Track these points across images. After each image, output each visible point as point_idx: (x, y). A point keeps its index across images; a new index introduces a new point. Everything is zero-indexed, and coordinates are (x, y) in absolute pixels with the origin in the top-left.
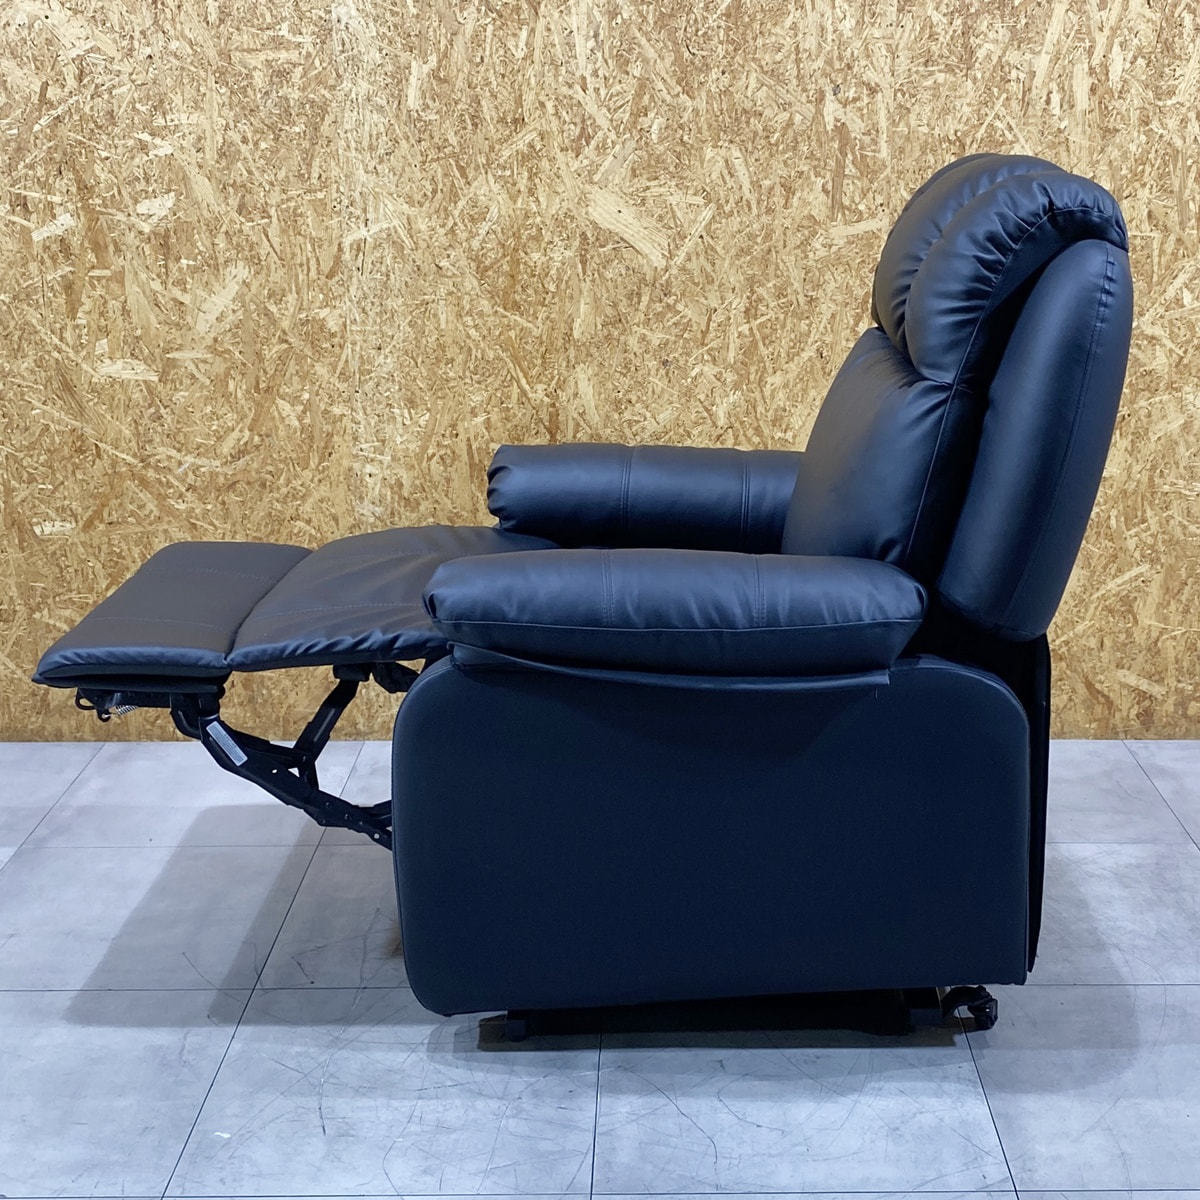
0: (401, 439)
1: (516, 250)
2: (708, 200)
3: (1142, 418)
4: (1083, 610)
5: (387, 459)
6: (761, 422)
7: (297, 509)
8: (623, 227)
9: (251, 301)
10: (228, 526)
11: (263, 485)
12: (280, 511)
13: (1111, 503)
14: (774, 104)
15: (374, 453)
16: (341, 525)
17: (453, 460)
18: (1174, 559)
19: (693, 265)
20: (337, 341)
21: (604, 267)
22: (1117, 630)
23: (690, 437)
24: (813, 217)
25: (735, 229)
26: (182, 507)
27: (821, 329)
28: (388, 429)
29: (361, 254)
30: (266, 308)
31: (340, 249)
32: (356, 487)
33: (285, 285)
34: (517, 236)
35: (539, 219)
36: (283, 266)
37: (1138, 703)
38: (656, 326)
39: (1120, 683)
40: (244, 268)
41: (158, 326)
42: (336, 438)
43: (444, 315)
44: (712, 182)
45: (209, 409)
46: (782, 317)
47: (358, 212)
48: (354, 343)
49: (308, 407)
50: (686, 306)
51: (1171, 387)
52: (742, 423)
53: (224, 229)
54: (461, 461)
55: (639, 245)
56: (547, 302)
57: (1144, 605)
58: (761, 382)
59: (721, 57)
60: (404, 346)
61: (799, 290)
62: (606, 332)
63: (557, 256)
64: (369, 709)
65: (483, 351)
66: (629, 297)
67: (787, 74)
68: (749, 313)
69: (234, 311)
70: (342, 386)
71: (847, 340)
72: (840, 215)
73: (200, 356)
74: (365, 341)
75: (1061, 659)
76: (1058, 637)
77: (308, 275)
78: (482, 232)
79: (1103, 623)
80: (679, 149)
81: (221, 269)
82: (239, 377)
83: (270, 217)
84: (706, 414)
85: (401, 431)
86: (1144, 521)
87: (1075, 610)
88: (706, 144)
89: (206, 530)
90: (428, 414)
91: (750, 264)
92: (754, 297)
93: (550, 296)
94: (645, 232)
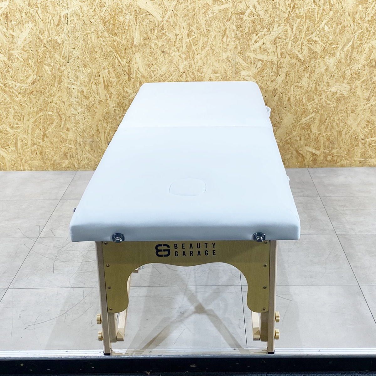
0: (83, 78)
1: (115, 16)
3: (313, 67)
4: (295, 128)
5: (78, 84)
6: (194, 71)
7: (52, 100)
8: (148, 8)
9: (34, 34)
10: (32, 105)
11: (42, 92)
12: (47, 100)
13: (303, 94)
15: (75, 82)
16: (66, 105)
17: (99, 84)
18: (323, 112)
19: (171, 20)
20: (61, 46)
21: (143, 21)
22: (305, 134)
23: (172, 75)
24: (208, 3)
25: (183, 8)
26: (18, 99)
27: (212, 40)
28: (78, 74)
29: (67, 18)
30: (38, 36)
31: (60, 17)
32: (70, 93)
33: (44, 29)
34: (115, 11)
35: (121, 6)
36: (43, 23)
37: (312, 157)
38: (160, 40)
39: (306, 150)
40: (31, 23)
41: (6, 43)
42: (62, 77)
43: (93, 37)
45: (23, 68)
46: (199, 36)
47: (65, 5)
48: (66, 47)
49: (53, 67)
50: (169, 33)
51: (322, 57)
52: (188, 71)
53: (24, 11)
54: (101, 84)
55: (153, 14)
56: (125, 33)
57: (314, 126)
58: (193, 57)
60: (82, 48)
61: (204, 27)
62: (144, 42)
63: (127, 17)
64: (78, 161)
65: (106, 49)
66: (151, 31)
68: (189, 35)
69: (29, 37)
70: (63, 61)
71: (220, 44)
72: (216, 3)
73: (19, 52)
74: (69, 46)
75: (288, 144)
76: (287, 137)
77: (51, 25)
78: (104, 10)
79: (301, 132)
81: (24, 24)
82: (32, 58)
83: (38, 7)
84: (176, 68)
85: (82, 74)
86: (313, 100)
87: (292, 128)
89: (25, 106)
90: (90, 69)
91: (188, 19)
92: (190, 30)
93: (126, 30)
94: (155, 9)
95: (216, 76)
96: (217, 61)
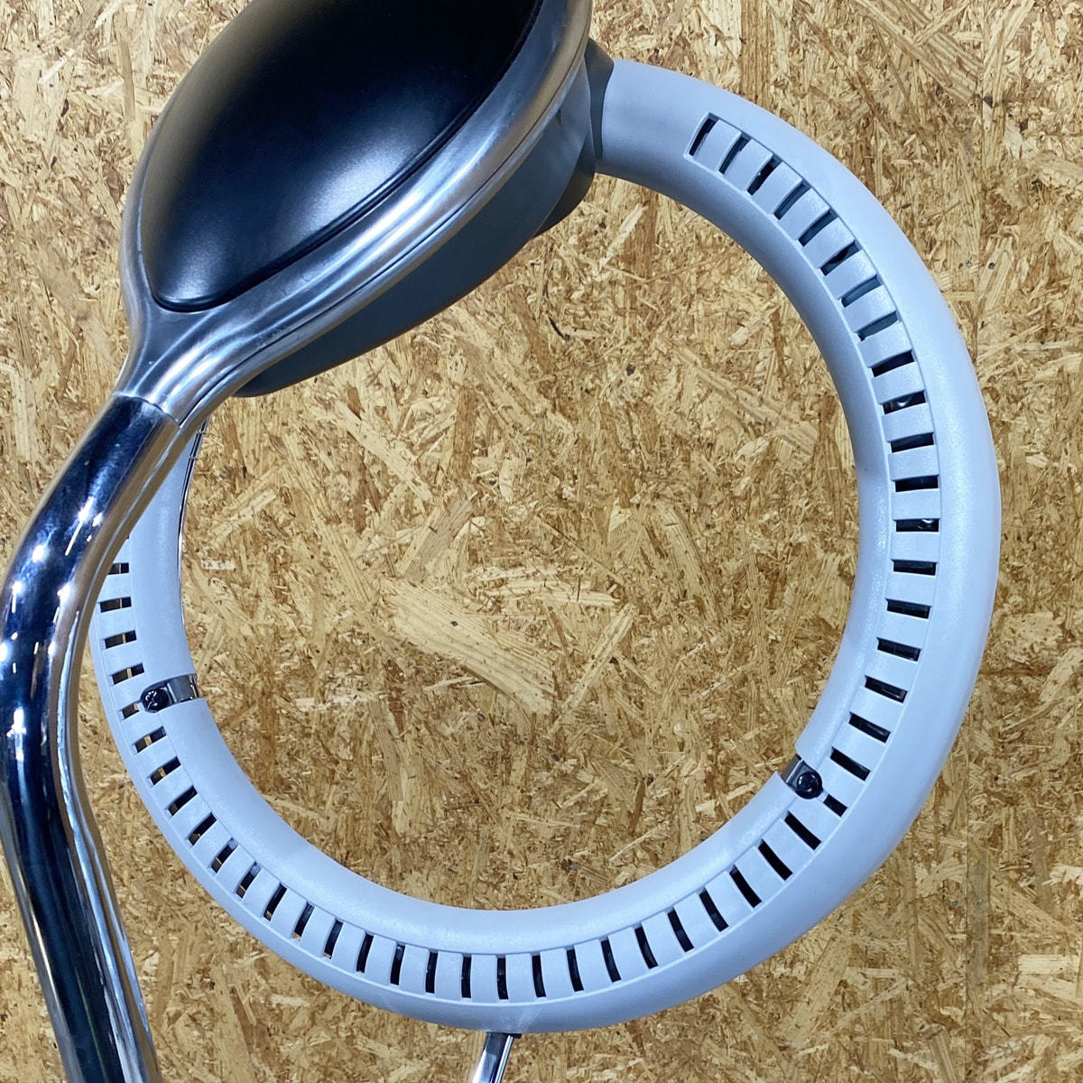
2: (622, 597)
8: (463, 649)
14: (735, 425)
17: (213, 1021)
19: (603, 706)
21: (437, 717)
24: (823, 620)
25: (676, 646)
38: (543, 807)
44: (626, 566)
50: (596, 775)
55: (498, 678)
56: (337, 777)
59: (623, 342)
66: (491, 762)
67: (758, 368)
80: (555, 511)
88: (608, 501)
90: (157, 955)
91: (708, 703)
92: (722, 756)
93: (343, 766)
94: (508, 656)
95: (876, 980)
96: (884, 906)
